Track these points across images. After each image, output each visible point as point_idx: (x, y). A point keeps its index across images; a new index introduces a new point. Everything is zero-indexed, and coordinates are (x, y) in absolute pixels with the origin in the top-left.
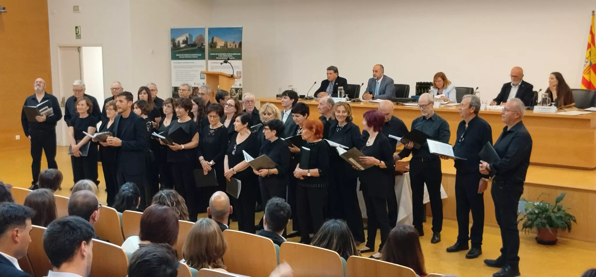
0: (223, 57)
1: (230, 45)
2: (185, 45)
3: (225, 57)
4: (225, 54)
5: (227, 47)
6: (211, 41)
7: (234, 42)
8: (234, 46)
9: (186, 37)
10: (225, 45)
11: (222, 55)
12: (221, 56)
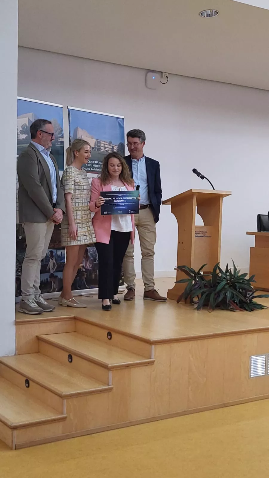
0: (93, 168)
1: (105, 148)
2: (26, 135)
3: (96, 168)
4: (96, 162)
5: (100, 149)
6: (72, 135)
7: (110, 143)
8: (111, 150)
9: (29, 119)
10: (95, 145)
11: (92, 164)
12: (90, 165)
